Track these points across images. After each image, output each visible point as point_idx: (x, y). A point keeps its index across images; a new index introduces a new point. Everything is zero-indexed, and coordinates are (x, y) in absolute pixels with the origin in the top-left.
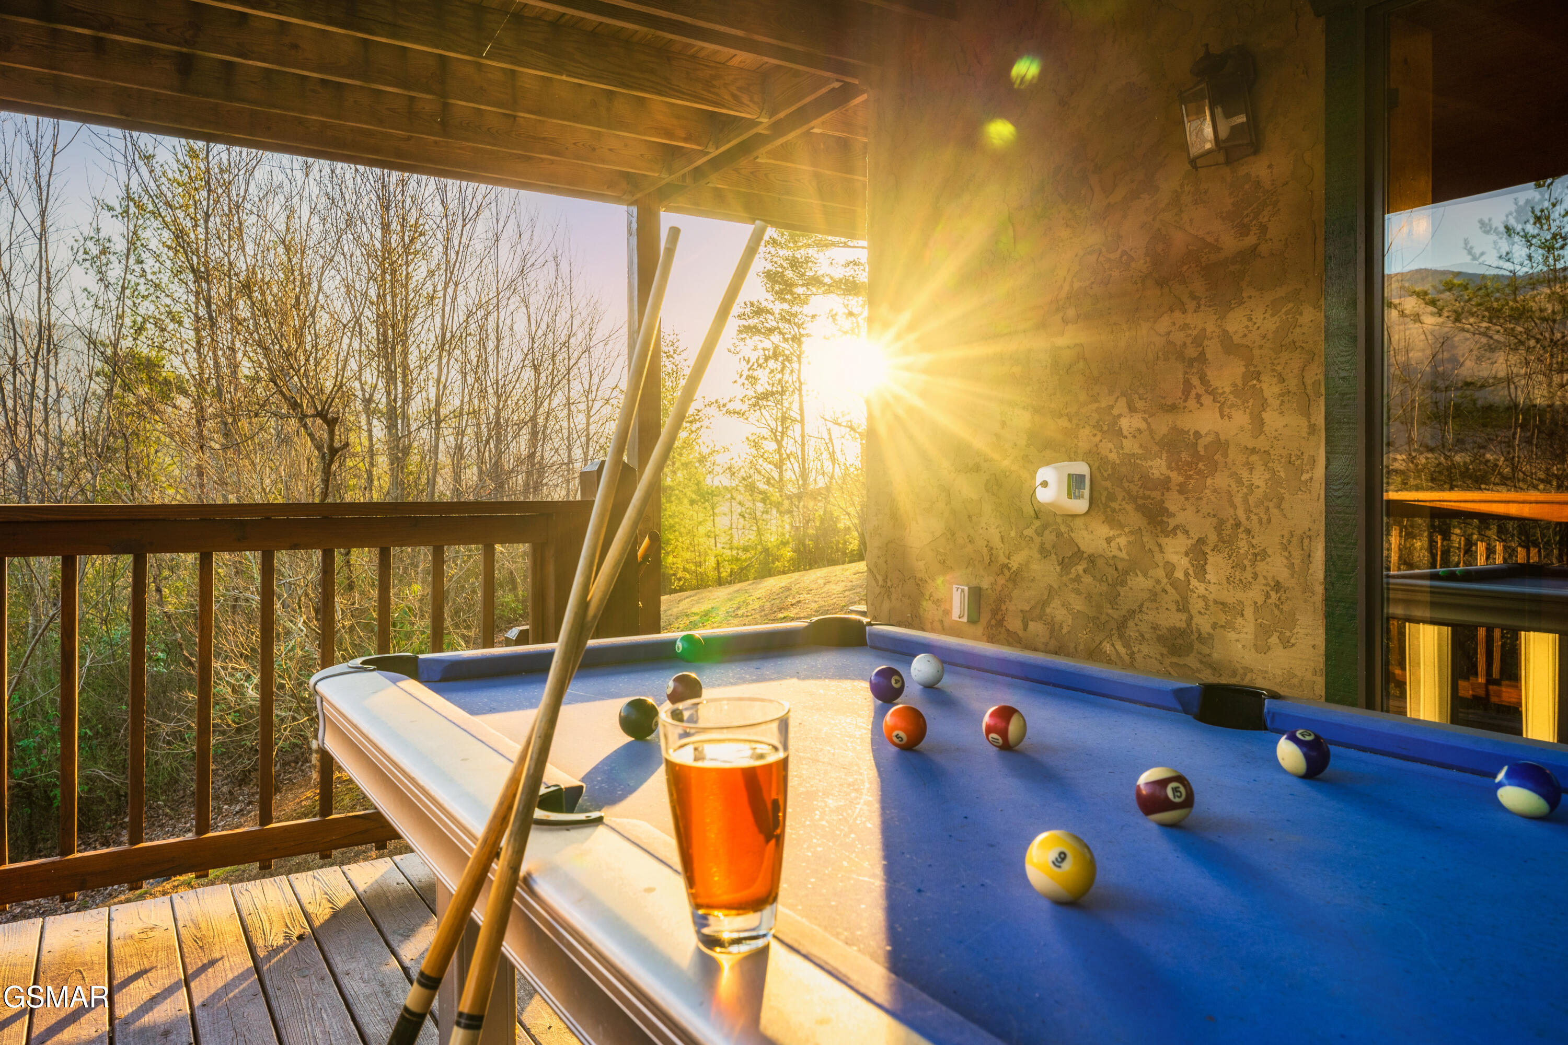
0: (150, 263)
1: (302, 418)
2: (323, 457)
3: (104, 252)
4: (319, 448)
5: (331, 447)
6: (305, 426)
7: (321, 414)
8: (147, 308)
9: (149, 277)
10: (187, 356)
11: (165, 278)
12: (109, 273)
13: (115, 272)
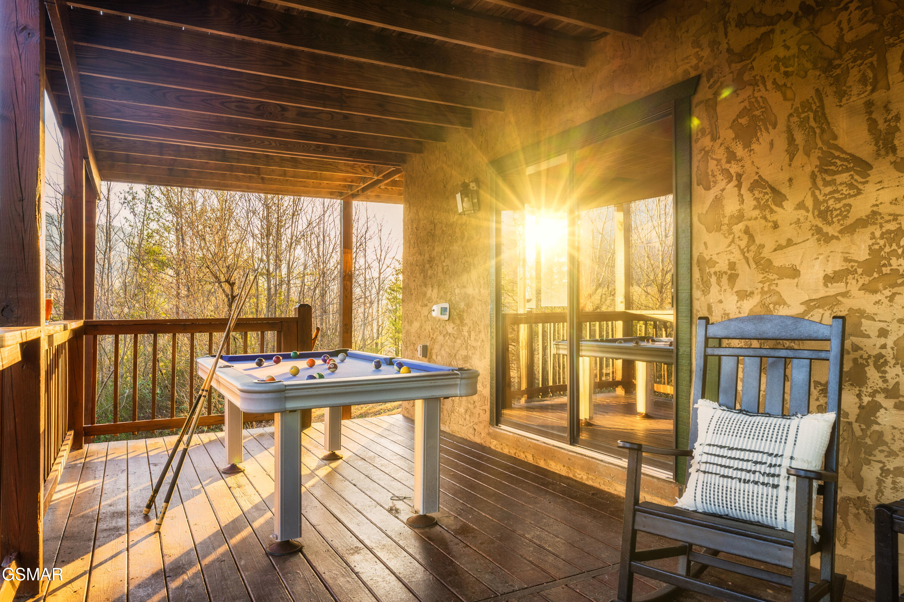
0: (155, 203)
1: (220, 283)
2: (229, 300)
3: (134, 198)
4: (227, 296)
5: (232, 295)
6: (221, 286)
7: (227, 281)
8: (154, 225)
9: (155, 210)
10: (172, 249)
11: (162, 210)
12: (136, 209)
13: (139, 208)
